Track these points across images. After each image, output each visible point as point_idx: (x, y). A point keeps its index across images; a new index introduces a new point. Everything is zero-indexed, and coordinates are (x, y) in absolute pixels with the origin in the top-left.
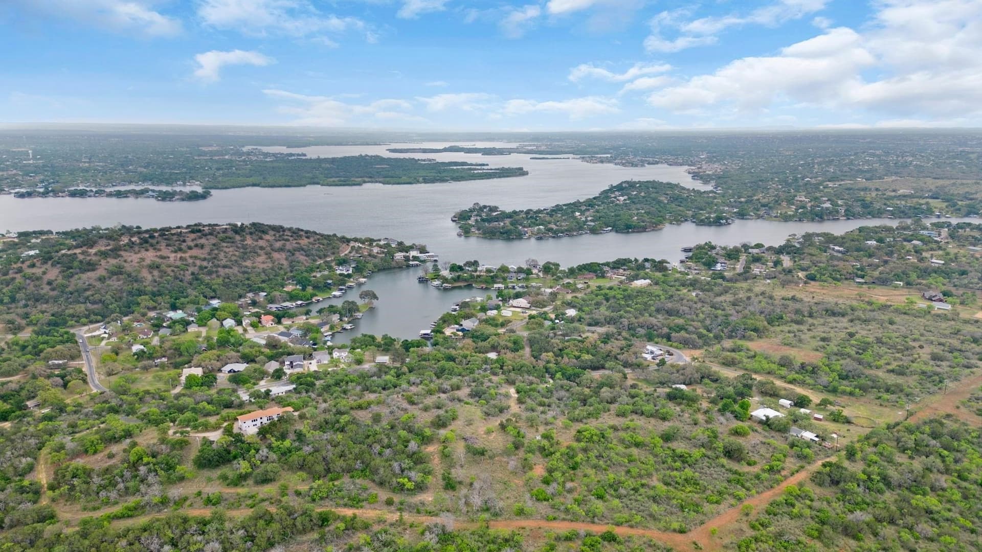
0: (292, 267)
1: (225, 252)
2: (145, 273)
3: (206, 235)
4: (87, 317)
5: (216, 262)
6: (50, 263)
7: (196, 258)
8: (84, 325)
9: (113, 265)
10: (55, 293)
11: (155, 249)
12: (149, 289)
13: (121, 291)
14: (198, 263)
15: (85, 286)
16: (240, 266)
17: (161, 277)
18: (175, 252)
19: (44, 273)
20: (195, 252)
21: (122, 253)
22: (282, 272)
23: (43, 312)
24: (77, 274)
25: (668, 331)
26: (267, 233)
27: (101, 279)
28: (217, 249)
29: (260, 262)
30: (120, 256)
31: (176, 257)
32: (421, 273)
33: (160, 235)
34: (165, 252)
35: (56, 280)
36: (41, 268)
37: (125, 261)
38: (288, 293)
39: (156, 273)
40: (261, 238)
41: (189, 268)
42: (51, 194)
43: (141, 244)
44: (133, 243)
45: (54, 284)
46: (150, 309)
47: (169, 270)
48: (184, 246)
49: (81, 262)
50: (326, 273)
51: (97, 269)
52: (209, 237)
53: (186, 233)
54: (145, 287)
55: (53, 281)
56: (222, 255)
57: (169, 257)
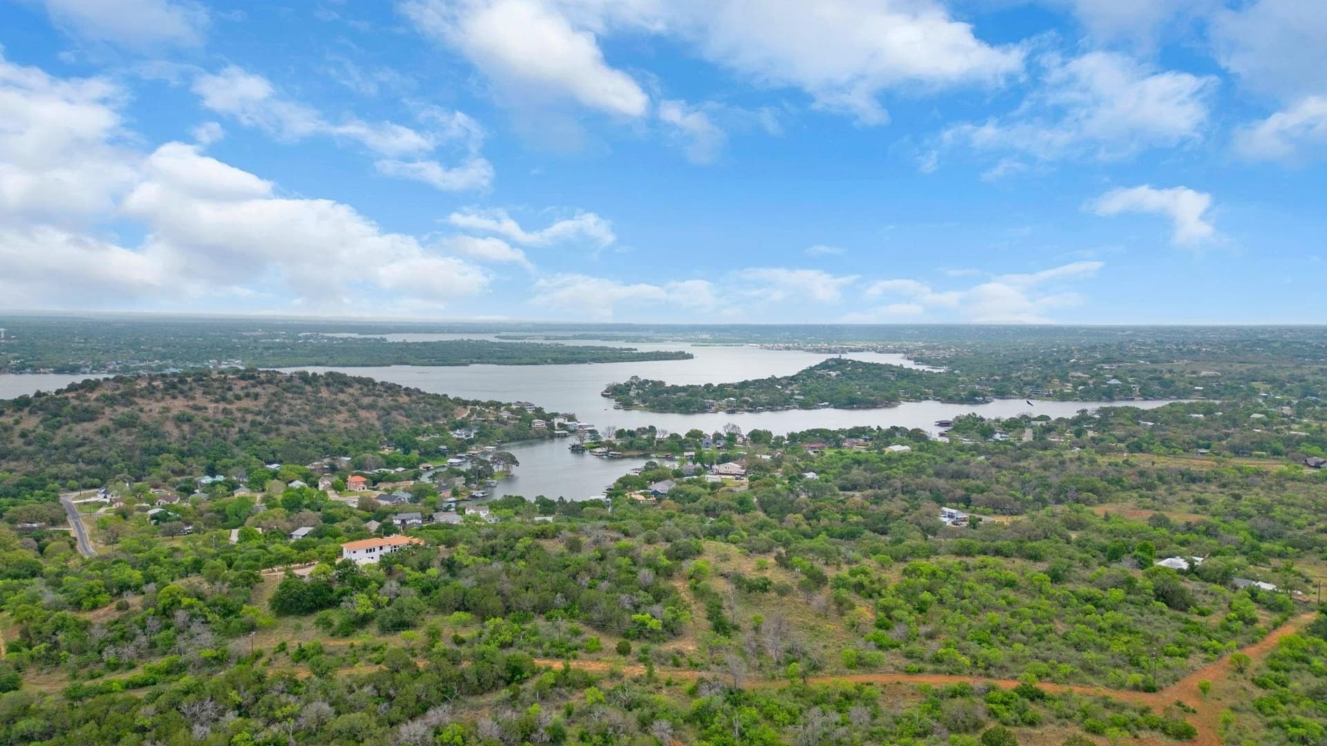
0: (387, 428)
1: (290, 404)
2: (170, 427)
3: (262, 383)
4: (77, 478)
5: (276, 416)
6: (27, 410)
7: (246, 411)
8: (73, 490)
9: (123, 414)
10: (30, 449)
11: (186, 397)
12: (175, 446)
13: (131, 448)
14: (249, 417)
15: (79, 440)
16: (311, 423)
17: (194, 433)
18: (217, 401)
19: (17, 422)
20: (246, 403)
21: (136, 400)
22: (373, 434)
23: (11, 471)
24: (67, 424)
25: (963, 493)
26: (350, 386)
27: (103, 432)
28: (279, 400)
29: (341, 420)
30: (132, 403)
31: (217, 408)
32: (573, 440)
33: (194, 380)
34: (201, 401)
35: (34, 431)
36: (12, 416)
37: (141, 410)
38: (384, 456)
39: (186, 427)
40: (342, 391)
41: (236, 425)
42: (29, 370)
43: (166, 389)
44: (154, 387)
45: (31, 436)
46: (175, 473)
47: (206, 425)
48: (229, 395)
49: (74, 408)
50: (437, 436)
51: (97, 418)
52: (266, 386)
53: (233, 379)
54: (169, 443)
55: (30, 432)
56: (285, 409)
57: (206, 408)
